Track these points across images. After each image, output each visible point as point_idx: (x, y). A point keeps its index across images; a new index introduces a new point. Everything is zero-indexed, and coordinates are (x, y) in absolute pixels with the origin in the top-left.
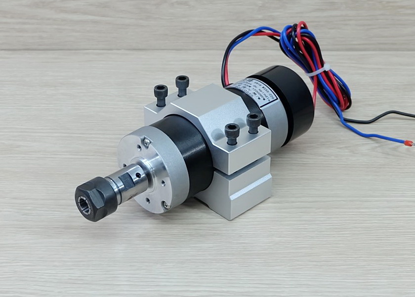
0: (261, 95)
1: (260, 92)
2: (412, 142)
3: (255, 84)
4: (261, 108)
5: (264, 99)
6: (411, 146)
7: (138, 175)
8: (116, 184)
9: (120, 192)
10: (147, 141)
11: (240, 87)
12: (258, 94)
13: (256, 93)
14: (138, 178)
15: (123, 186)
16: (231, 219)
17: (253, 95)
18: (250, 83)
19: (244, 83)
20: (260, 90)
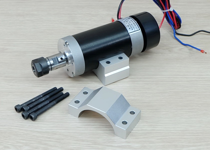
0: (131, 27)
1: (131, 26)
2: (204, 51)
3: (130, 21)
4: (129, 34)
5: (132, 29)
6: (203, 53)
7: (62, 59)
8: (50, 62)
9: (51, 65)
10: (67, 44)
11: (123, 21)
12: (130, 26)
13: (129, 26)
14: (61, 60)
15: (53, 63)
16: (106, 85)
17: (127, 26)
18: (128, 20)
19: (125, 20)
20: (131, 24)
